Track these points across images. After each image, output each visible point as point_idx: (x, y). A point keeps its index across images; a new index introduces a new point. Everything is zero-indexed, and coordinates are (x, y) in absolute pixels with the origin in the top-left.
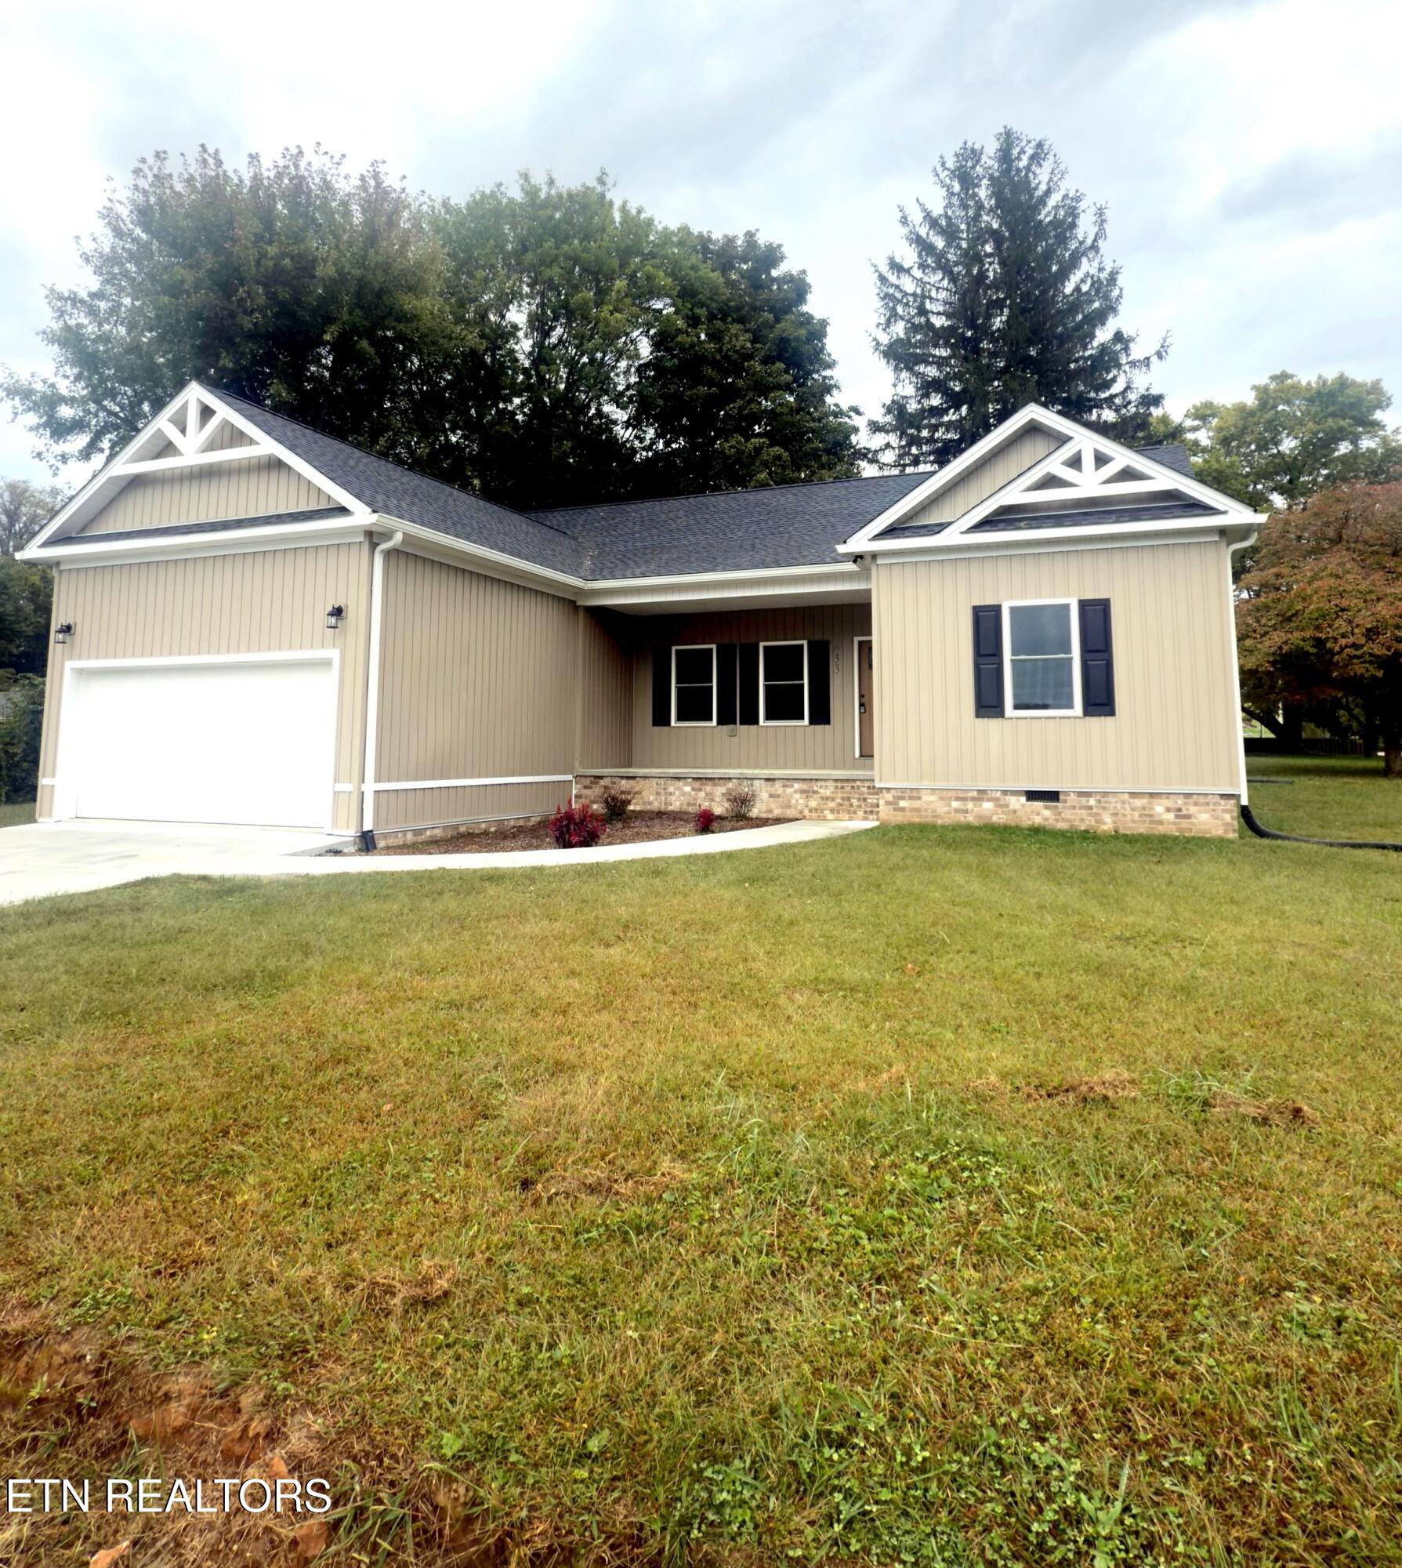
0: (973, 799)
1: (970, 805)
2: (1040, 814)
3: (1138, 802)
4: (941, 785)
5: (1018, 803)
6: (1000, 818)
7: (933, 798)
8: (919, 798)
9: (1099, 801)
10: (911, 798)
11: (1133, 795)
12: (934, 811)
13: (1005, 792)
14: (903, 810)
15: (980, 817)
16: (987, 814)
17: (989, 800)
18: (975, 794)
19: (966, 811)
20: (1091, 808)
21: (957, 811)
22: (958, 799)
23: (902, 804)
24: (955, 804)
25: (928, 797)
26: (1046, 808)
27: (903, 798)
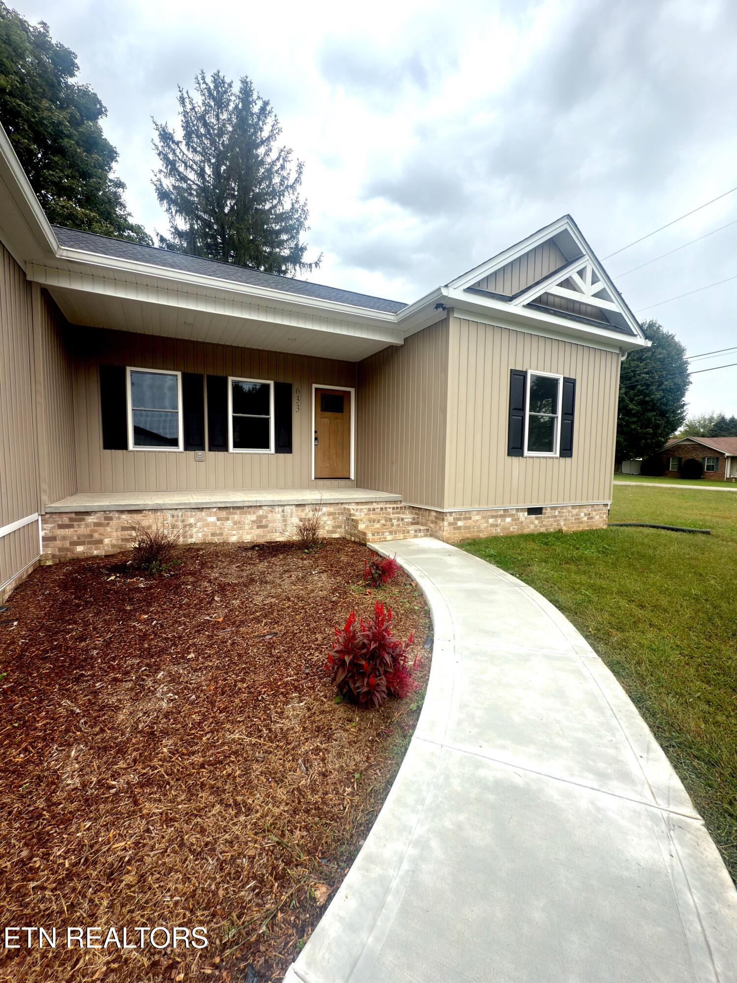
0: (501, 516)
1: (499, 521)
2: (533, 524)
3: (575, 511)
4: (484, 507)
5: (523, 516)
6: (514, 529)
7: (477, 518)
8: (470, 518)
9: (559, 512)
10: (466, 519)
11: (573, 507)
12: (479, 527)
13: (517, 510)
14: (459, 528)
15: (504, 528)
16: (507, 525)
17: (510, 516)
18: (502, 512)
19: (497, 526)
20: (556, 517)
21: (492, 525)
22: (493, 517)
23: (460, 523)
24: (491, 521)
25: (476, 517)
26: (537, 518)
27: (459, 519)
